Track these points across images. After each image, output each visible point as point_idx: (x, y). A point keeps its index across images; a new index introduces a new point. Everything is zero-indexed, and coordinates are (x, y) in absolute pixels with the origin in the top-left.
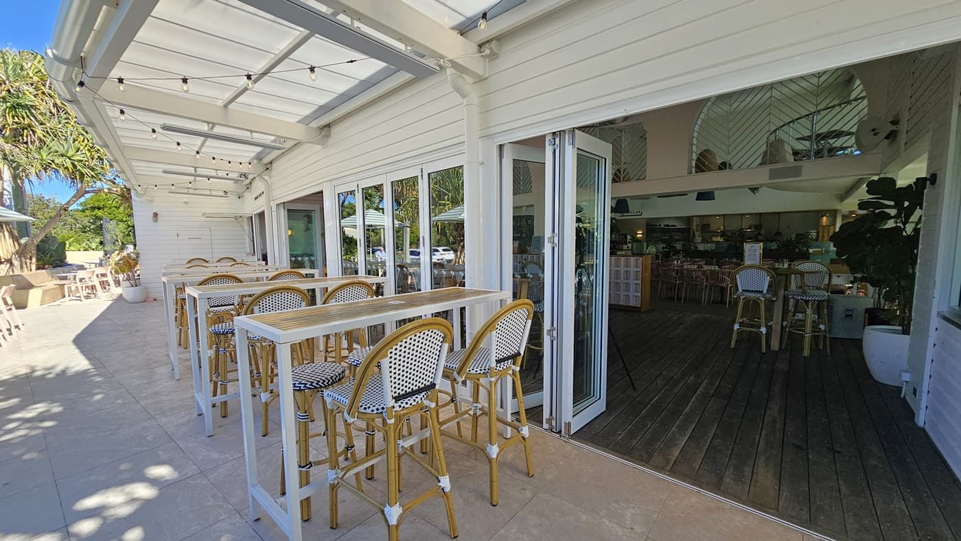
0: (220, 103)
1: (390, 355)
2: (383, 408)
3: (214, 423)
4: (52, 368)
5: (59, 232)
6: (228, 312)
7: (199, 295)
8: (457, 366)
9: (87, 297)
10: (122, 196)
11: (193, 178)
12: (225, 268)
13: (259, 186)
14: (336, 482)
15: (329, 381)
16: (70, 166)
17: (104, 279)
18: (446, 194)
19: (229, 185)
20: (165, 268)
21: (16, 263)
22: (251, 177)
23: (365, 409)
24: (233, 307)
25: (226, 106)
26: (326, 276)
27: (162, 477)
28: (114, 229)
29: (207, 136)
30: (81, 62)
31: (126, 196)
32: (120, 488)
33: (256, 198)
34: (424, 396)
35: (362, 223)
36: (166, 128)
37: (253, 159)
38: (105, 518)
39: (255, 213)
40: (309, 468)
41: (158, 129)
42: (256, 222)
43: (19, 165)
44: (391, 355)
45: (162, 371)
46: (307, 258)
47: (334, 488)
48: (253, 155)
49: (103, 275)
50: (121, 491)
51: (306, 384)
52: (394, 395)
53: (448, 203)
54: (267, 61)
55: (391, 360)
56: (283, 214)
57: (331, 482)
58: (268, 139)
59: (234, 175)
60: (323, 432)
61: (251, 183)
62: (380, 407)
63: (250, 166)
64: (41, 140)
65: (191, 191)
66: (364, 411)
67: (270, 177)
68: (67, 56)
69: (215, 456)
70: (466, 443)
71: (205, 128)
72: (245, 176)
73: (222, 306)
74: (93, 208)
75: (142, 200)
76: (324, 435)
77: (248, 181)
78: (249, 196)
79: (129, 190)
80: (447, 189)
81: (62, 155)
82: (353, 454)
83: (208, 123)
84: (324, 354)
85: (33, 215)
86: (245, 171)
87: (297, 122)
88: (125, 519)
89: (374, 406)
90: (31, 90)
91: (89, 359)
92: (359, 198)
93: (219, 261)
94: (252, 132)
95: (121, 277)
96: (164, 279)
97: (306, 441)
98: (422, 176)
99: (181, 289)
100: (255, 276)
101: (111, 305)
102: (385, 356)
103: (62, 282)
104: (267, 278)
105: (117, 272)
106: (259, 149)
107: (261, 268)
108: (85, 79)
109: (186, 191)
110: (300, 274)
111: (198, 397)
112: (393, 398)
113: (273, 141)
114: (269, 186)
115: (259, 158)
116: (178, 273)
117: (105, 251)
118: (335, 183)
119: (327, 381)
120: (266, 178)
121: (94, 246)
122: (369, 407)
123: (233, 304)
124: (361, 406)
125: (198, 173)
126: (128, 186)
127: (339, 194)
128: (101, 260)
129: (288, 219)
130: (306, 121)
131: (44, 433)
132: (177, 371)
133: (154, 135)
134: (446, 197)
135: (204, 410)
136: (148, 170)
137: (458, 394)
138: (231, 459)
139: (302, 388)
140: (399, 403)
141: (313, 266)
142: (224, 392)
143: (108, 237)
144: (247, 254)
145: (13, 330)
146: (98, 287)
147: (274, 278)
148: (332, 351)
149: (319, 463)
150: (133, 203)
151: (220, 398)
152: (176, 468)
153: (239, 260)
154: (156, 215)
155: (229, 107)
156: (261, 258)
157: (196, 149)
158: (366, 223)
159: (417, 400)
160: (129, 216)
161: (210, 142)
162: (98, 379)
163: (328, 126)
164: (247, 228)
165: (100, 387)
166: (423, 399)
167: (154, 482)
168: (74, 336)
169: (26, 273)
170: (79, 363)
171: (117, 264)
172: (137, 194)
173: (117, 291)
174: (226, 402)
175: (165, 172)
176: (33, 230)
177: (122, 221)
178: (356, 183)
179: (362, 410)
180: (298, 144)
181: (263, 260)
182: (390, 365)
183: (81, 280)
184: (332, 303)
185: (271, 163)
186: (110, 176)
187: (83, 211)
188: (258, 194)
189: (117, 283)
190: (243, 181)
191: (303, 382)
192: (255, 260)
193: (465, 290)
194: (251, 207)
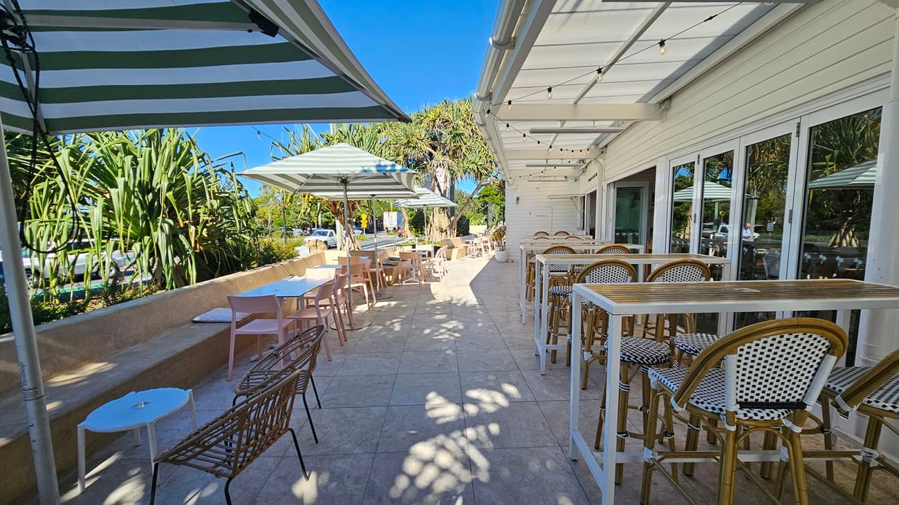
0: (572, 102)
1: (739, 353)
2: (721, 410)
3: (546, 365)
4: (459, 300)
5: (468, 213)
6: (562, 277)
7: (545, 261)
8: (844, 389)
9: (477, 256)
10: (500, 186)
11: (544, 168)
12: (561, 241)
13: (593, 169)
14: (652, 462)
15: (654, 360)
16: (476, 169)
17: (486, 244)
18: (829, 153)
19: (569, 171)
20: (522, 238)
21: (448, 232)
22: (587, 161)
23: (697, 402)
24: (566, 273)
25: (576, 103)
26: (651, 253)
27: (512, 395)
28: (494, 210)
29: (558, 132)
30: (489, 96)
31: (502, 187)
32: (488, 392)
33: (590, 180)
34: (783, 414)
35: (699, 197)
36: (533, 132)
37: (591, 145)
38: (480, 408)
39: (588, 193)
40: (625, 436)
41: (528, 134)
42: (587, 201)
43: (454, 172)
44: (741, 353)
45: (515, 315)
46: (631, 234)
47: (648, 467)
48: (592, 141)
49: (486, 242)
50: (489, 394)
51: (630, 357)
52: (739, 400)
53: (830, 163)
54: (615, 52)
55: (740, 358)
56: (613, 192)
57: (647, 461)
58: (606, 125)
59: (574, 162)
60: (640, 407)
61: (586, 167)
62: (717, 407)
63: (588, 152)
64: (464, 155)
65: (542, 179)
66: (696, 405)
67: (604, 160)
68: (483, 95)
69: (546, 392)
70: (845, 496)
71: (557, 125)
72: (583, 161)
73: (558, 271)
74: (484, 196)
75: (511, 188)
76: (641, 410)
77: (584, 166)
78: (584, 179)
79: (504, 182)
80: (830, 146)
81: (473, 163)
82: (672, 442)
83: (561, 121)
84: (643, 329)
85: (457, 203)
86: (582, 157)
87: (637, 102)
88: (490, 414)
89: (709, 403)
90: (462, 123)
91: (477, 298)
92: (699, 170)
93: (556, 234)
94: (594, 121)
95: (495, 243)
96: (522, 247)
97: (624, 410)
98: (798, 132)
99: (531, 255)
100: (584, 248)
101: (489, 263)
102: (733, 352)
103: (467, 245)
104: (593, 250)
105: (493, 240)
106: (597, 135)
107: (589, 241)
108: (491, 108)
109: (538, 179)
110: (625, 248)
111: (537, 341)
112: (738, 403)
113: (610, 126)
114: (602, 168)
115: (596, 144)
116: (528, 243)
117: (488, 225)
118: (670, 157)
119: (651, 360)
120: (601, 160)
121: (482, 222)
122: (702, 403)
123: (566, 271)
124: (693, 398)
125: (549, 163)
126: (504, 179)
127: (674, 168)
128: (486, 232)
129: (617, 197)
130: (645, 99)
131: (455, 340)
132: (524, 318)
133: (525, 139)
134: (828, 157)
135: (540, 353)
136: (518, 166)
137: (833, 424)
138: (557, 399)
139: (625, 359)
140: (745, 411)
141: (636, 241)
142: (555, 342)
143: (490, 216)
144: (578, 229)
145: (445, 273)
146: (483, 249)
147: (600, 252)
148: (652, 328)
149: (634, 436)
150: (506, 191)
151: (551, 347)
152: (520, 391)
153: (571, 234)
154: (518, 199)
155: (578, 103)
156: (589, 233)
157: (550, 144)
158: (705, 197)
159: (772, 415)
160: (502, 200)
161: (561, 136)
162: (480, 312)
163: (670, 98)
164: (579, 206)
165: (481, 318)
166: (782, 417)
167: (507, 395)
168: (470, 282)
169: (452, 239)
170: (472, 300)
171: (494, 234)
172: (509, 185)
173: (492, 253)
174: (555, 351)
175: (527, 166)
176: (456, 212)
177: (497, 204)
178: (698, 153)
179: (693, 402)
180: (635, 123)
181: (591, 235)
182: (739, 364)
183: (475, 244)
184: (658, 281)
185: (606, 146)
186: (495, 174)
187: (479, 198)
188: (591, 176)
189: (493, 248)
190: (580, 166)
191: (627, 354)
192: (583, 234)
193: (863, 284)
194: (585, 188)
